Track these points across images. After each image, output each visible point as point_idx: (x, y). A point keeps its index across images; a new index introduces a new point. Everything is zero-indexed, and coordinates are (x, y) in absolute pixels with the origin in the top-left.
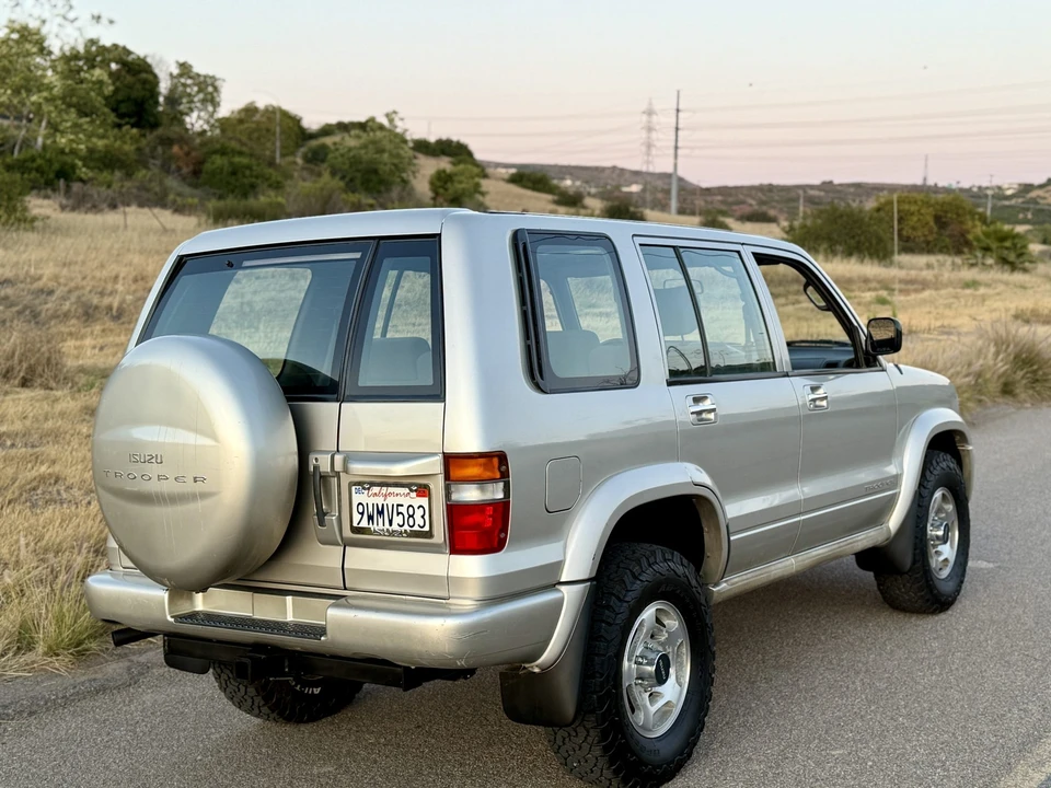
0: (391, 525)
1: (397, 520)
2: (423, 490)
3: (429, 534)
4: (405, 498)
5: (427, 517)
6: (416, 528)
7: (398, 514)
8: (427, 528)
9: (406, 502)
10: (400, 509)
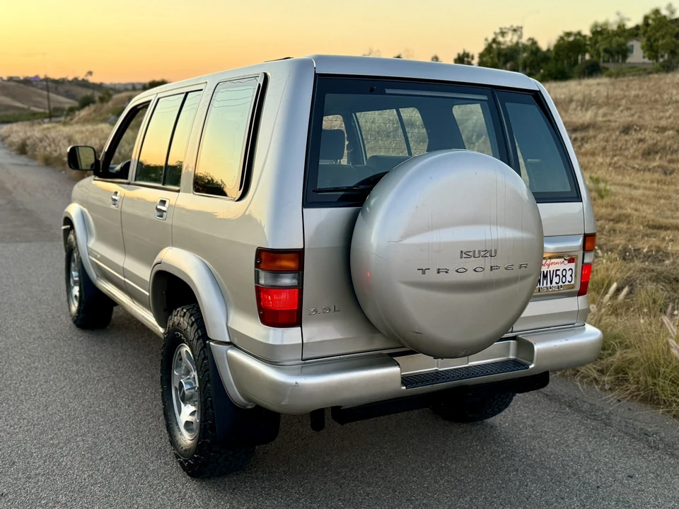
1: (556, 280)
5: (573, 275)
7: (556, 275)
10: (558, 273)
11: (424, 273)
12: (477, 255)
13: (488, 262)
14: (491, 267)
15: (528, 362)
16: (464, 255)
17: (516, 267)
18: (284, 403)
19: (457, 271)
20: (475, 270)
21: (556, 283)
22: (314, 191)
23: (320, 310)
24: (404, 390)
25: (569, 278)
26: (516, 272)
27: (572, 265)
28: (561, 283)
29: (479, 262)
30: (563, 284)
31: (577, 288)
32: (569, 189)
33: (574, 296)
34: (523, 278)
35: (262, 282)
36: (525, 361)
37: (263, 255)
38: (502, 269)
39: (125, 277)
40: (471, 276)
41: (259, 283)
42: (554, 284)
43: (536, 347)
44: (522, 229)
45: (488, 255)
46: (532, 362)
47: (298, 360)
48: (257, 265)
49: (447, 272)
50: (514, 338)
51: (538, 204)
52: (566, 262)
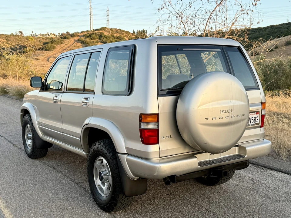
0: (250, 123)
1: (252, 121)
2: (257, 113)
3: (259, 124)
4: (253, 115)
5: (258, 119)
6: (256, 122)
7: (252, 120)
8: (258, 122)
9: (254, 116)
10: (253, 118)
11: (207, 120)
12: (226, 112)
13: (230, 115)
14: (232, 116)
15: (244, 155)
16: (222, 112)
17: (240, 116)
18: (155, 174)
19: (219, 118)
20: (226, 118)
21: (252, 123)
22: (161, 90)
23: (165, 137)
24: (199, 168)
25: (257, 121)
26: (241, 118)
27: (258, 115)
28: (254, 123)
29: (227, 114)
30: (255, 123)
31: (260, 124)
32: (254, 85)
33: (259, 128)
34: (243, 120)
35: (142, 127)
36: (243, 155)
37: (143, 116)
38: (236, 117)
39: (62, 133)
40: (224, 120)
41: (141, 128)
42: (251, 123)
43: (247, 149)
44: (242, 101)
45: (230, 111)
46: (246, 155)
47: (158, 157)
48: (140, 121)
49: (216, 119)
50: (237, 146)
51: (247, 91)
52: (255, 114)
